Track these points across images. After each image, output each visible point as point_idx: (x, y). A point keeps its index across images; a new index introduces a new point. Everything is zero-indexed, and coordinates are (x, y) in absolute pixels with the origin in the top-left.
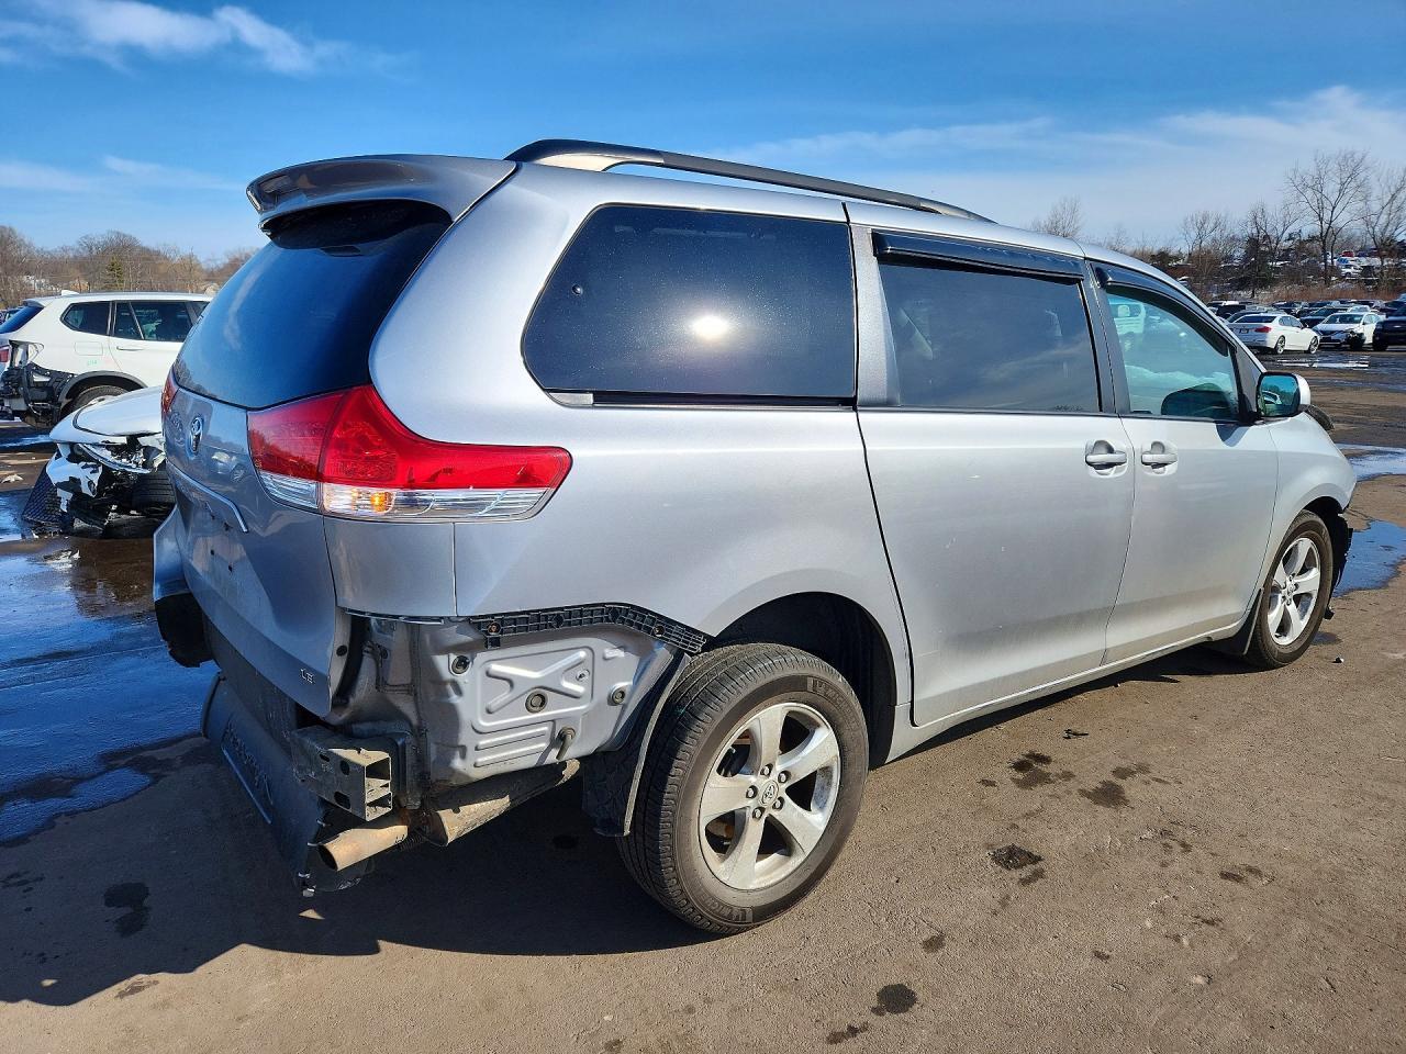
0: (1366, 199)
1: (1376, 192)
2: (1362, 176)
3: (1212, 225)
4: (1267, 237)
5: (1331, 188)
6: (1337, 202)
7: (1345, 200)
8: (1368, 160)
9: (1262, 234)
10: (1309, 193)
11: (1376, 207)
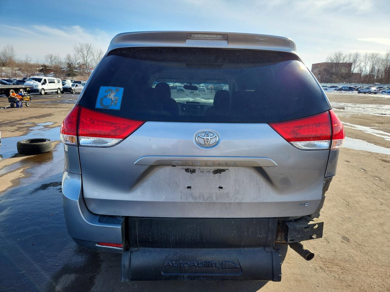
0: (93, 56)
1: (95, 55)
2: (91, 50)
3: (54, 58)
4: (72, 63)
5: (85, 52)
6: (87, 56)
7: (89, 55)
8: (92, 46)
9: (71, 62)
10: (80, 53)
11: (96, 58)
